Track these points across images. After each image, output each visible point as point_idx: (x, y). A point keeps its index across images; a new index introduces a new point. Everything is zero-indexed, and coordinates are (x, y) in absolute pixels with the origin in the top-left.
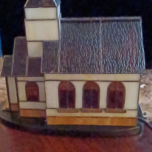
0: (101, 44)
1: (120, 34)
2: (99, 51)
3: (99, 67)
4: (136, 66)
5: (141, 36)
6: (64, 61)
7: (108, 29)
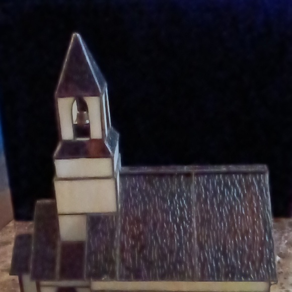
0: (194, 220)
1: (229, 199)
2: (191, 234)
3: (192, 267)
4: (260, 266)
5: (268, 205)
6: (128, 256)
7: (206, 189)
